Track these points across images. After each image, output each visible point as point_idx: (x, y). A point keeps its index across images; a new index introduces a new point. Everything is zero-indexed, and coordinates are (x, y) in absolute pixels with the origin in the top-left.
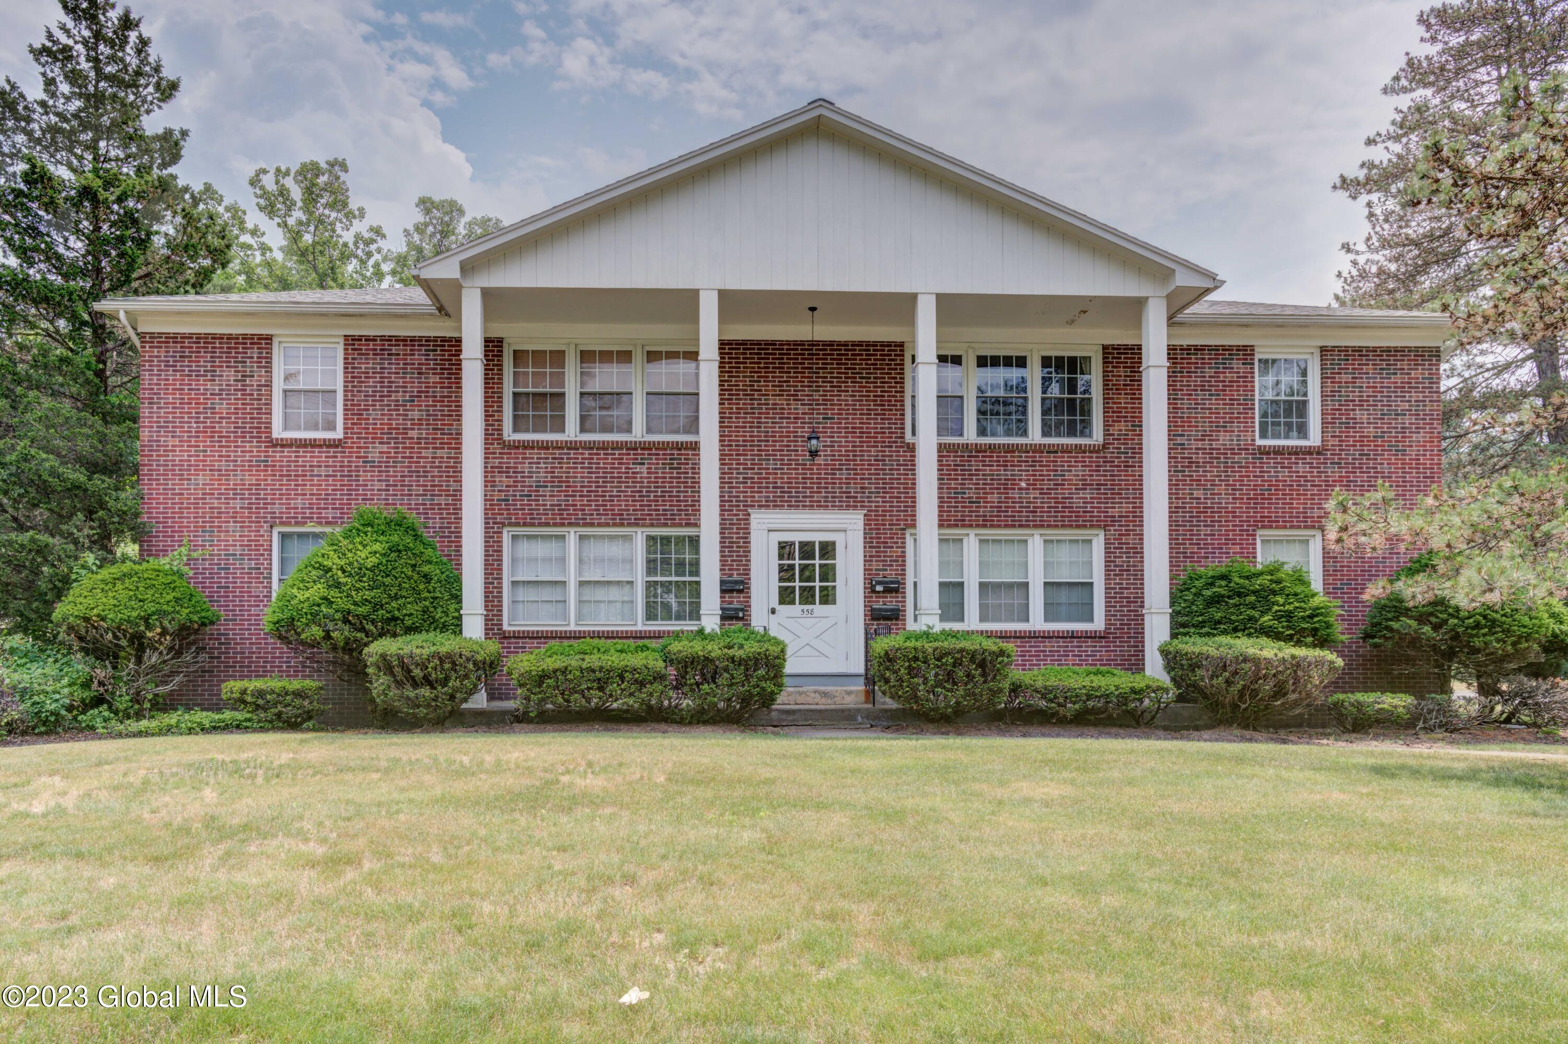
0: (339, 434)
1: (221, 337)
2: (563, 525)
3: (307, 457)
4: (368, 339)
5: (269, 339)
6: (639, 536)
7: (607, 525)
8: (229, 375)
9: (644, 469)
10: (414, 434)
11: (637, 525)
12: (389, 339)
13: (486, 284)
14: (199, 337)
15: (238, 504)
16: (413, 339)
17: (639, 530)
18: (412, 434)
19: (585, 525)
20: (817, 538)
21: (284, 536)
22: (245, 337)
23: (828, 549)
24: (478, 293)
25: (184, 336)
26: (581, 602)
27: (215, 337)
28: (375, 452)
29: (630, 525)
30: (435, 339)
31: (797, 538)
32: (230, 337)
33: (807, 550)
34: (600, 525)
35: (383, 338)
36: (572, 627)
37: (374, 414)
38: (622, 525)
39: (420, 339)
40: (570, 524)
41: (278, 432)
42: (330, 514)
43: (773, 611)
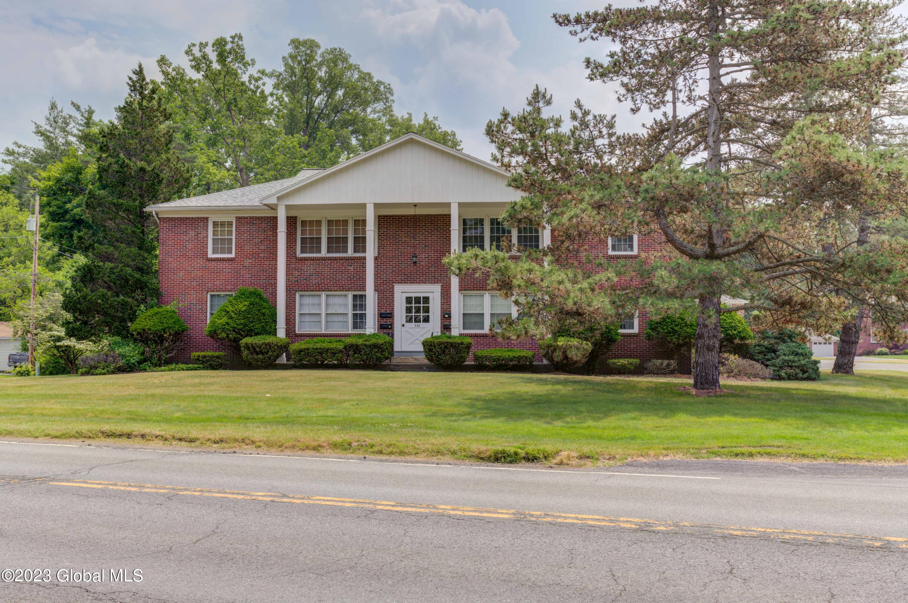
0: (233, 255)
1: (189, 218)
2: (319, 291)
3: (221, 265)
4: (245, 218)
5: (207, 219)
6: (350, 295)
7: (337, 291)
8: (192, 233)
9: (352, 268)
10: (262, 255)
11: (349, 290)
12: (253, 218)
13: (287, 204)
14: (181, 218)
15: (195, 284)
16: (262, 218)
17: (350, 293)
18: (261, 255)
19: (329, 291)
20: (422, 295)
21: (212, 296)
22: (198, 218)
23: (426, 300)
24: (284, 207)
25: (175, 219)
26: (327, 322)
27: (187, 218)
28: (247, 263)
29: (346, 290)
30: (270, 217)
31: (413, 295)
32: (192, 218)
33: (418, 300)
34: (334, 291)
35: (251, 218)
36: (323, 332)
37: (246, 247)
38: (343, 290)
39: (265, 217)
40: (323, 291)
41: (210, 255)
42: (229, 287)
43: (403, 325)
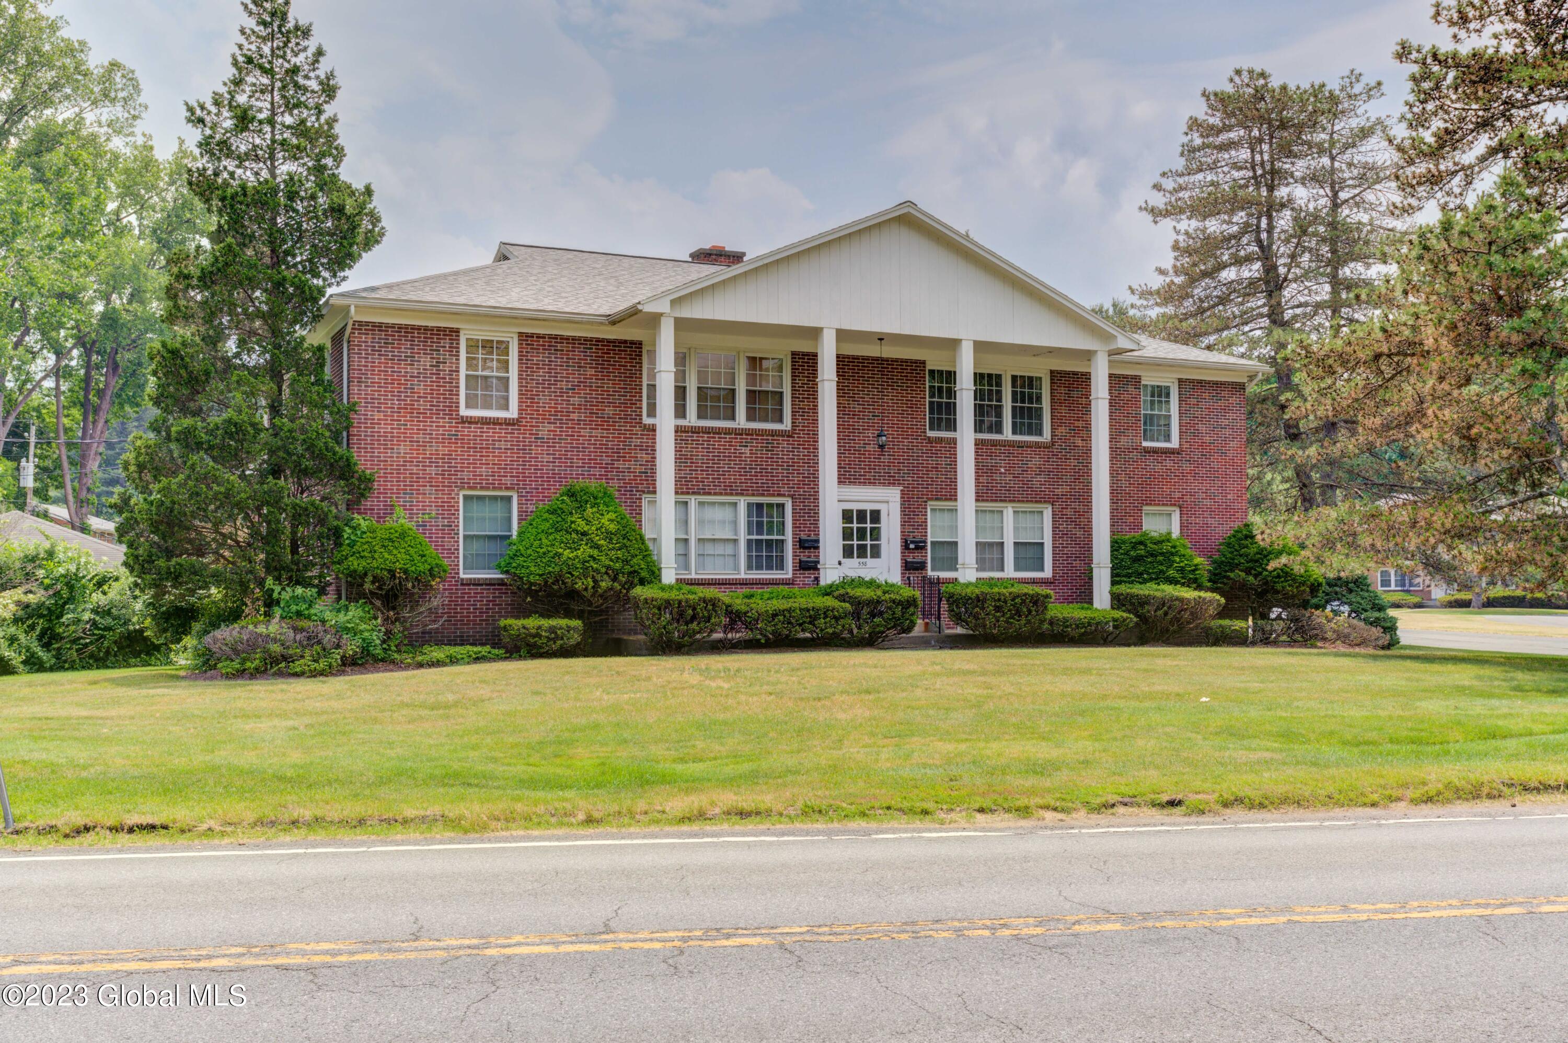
0: (513, 412)
1: (419, 328)
2: (688, 493)
3: (489, 432)
4: (539, 336)
5: (457, 331)
6: (742, 503)
7: (721, 494)
8: (426, 361)
9: (747, 450)
10: (575, 416)
11: (742, 494)
12: (556, 337)
13: (678, 315)
14: (400, 327)
15: (433, 470)
16: (574, 339)
17: (742, 499)
18: (572, 416)
19: (705, 494)
20: (869, 507)
21: (465, 497)
22: (439, 329)
23: (876, 516)
24: (671, 322)
25: (388, 326)
26: (700, 555)
27: (413, 328)
28: (544, 430)
29: (737, 494)
30: (591, 339)
31: (855, 507)
32: (426, 329)
33: (861, 515)
34: (715, 494)
35: (551, 337)
36: (693, 576)
37: (543, 399)
38: (731, 494)
39: (579, 338)
40: (694, 493)
41: (464, 412)
42: (508, 481)
43: (840, 563)
